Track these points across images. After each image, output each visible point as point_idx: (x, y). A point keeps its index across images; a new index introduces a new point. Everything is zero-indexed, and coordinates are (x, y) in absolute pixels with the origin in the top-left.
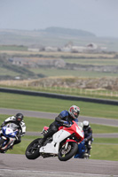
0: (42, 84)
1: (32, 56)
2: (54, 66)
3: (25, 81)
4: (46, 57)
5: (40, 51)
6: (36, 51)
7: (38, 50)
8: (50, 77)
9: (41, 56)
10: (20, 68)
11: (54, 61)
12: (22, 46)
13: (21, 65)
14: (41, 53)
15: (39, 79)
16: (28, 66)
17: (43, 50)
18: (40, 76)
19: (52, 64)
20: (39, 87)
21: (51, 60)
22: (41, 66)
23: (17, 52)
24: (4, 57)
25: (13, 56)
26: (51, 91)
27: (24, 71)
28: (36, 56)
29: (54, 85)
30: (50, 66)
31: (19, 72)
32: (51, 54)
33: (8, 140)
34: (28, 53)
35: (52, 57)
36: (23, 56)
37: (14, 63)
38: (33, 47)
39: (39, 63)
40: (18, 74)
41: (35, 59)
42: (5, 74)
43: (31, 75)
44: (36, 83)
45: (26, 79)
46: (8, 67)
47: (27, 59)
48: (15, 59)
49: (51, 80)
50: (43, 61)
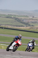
0: (33, 28)
1: (30, 19)
2: (37, 22)
3: (27, 27)
4: (34, 19)
5: (33, 17)
6: (31, 17)
7: (32, 17)
8: (36, 26)
9: (33, 19)
10: (26, 23)
11: (37, 21)
12: (27, 16)
13: (26, 22)
14: (32, 18)
15: (32, 27)
16: (29, 22)
17: (34, 17)
18: (32, 26)
19: (36, 22)
20: (32, 29)
21: (36, 20)
22: (33, 23)
23: (25, 18)
24: (21, 19)
25: (24, 19)
26: (36, 31)
27: (27, 24)
28: (31, 19)
29: (37, 29)
30: (35, 23)
31: (26, 24)
32: (36, 18)
33: (30, 48)
34: (29, 18)
35: (36, 19)
36: (27, 19)
37: (24, 21)
38: (30, 16)
39: (32, 22)
40: (26, 25)
41: (31, 20)
42: (21, 25)
43: (29, 25)
44: (31, 28)
45: (28, 27)
46: (22, 23)
47: (28, 20)
48: (24, 20)
49: (36, 27)
50: (33, 21)
